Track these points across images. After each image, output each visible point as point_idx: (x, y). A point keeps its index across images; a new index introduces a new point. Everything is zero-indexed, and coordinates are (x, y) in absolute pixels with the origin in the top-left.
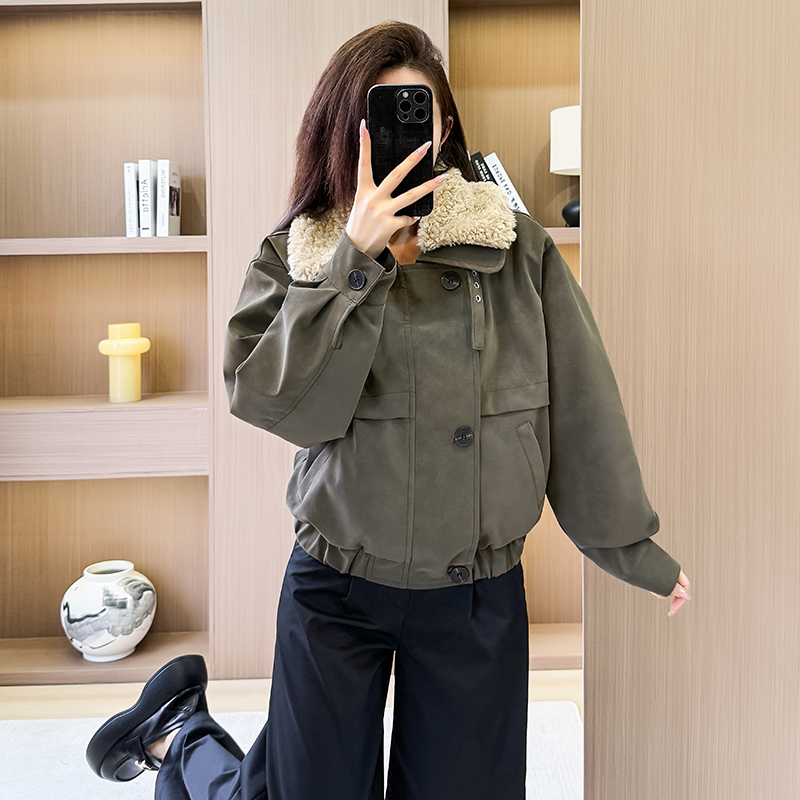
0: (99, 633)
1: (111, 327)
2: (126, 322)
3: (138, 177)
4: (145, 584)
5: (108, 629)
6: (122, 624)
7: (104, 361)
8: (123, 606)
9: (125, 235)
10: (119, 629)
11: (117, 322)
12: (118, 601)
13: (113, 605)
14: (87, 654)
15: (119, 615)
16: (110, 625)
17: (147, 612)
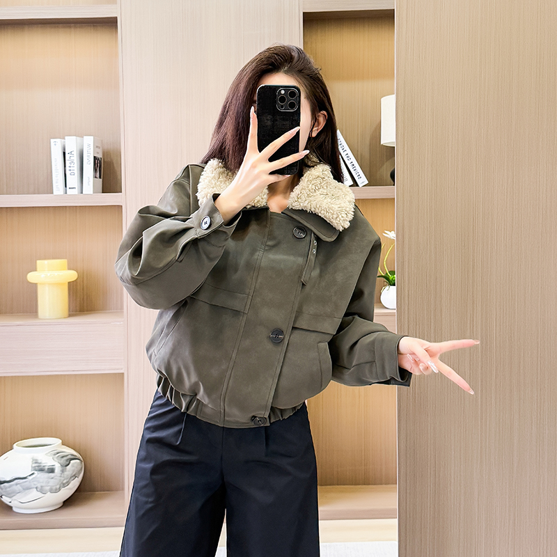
0: (27, 491)
1: (38, 262)
2: (54, 258)
3: (64, 149)
4: (72, 455)
5: (36, 488)
6: (51, 484)
7: (34, 287)
8: (52, 471)
9: (52, 193)
10: (48, 488)
11: (45, 259)
12: (46, 468)
13: (42, 470)
14: (16, 507)
15: (49, 478)
16: (39, 485)
17: (75, 476)
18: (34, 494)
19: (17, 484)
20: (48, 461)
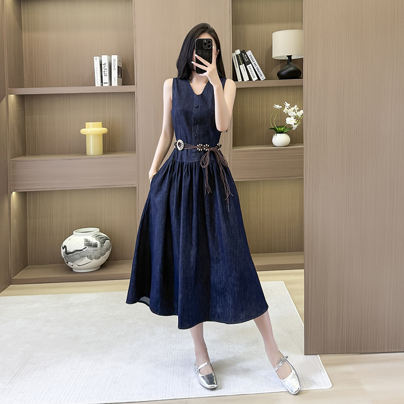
0: (82, 258)
4: (106, 237)
5: (87, 256)
8: (95, 246)
10: (94, 256)
12: (93, 244)
13: (90, 245)
14: (75, 268)
15: (94, 250)
16: (89, 255)
17: (108, 250)
18: (86, 260)
19: (76, 254)
20: (94, 240)
